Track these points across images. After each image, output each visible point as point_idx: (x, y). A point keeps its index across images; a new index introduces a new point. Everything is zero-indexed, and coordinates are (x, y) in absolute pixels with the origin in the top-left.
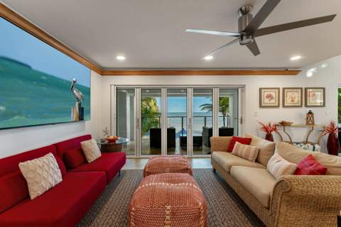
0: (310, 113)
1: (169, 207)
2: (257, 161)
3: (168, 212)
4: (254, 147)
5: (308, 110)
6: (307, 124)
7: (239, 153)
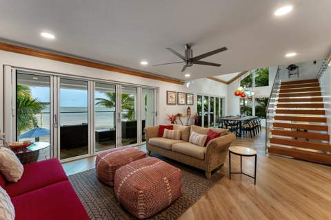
0: (189, 108)
1: (165, 178)
2: (181, 139)
3: (166, 182)
4: (178, 131)
5: (188, 106)
6: (188, 115)
7: (169, 136)
